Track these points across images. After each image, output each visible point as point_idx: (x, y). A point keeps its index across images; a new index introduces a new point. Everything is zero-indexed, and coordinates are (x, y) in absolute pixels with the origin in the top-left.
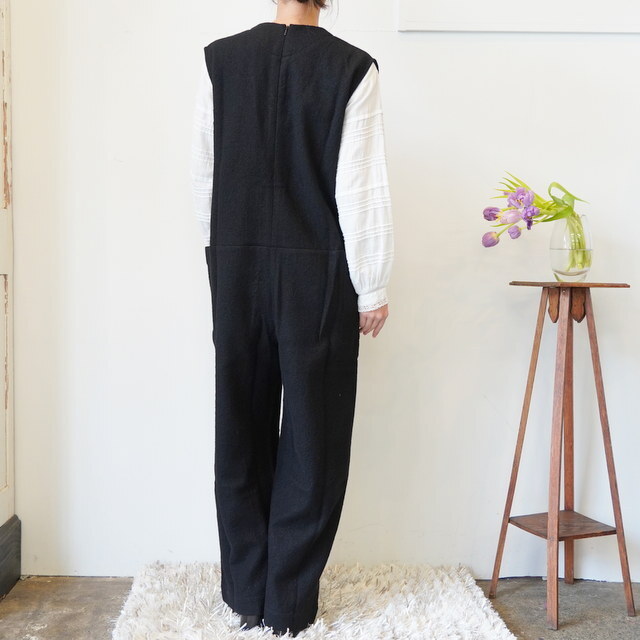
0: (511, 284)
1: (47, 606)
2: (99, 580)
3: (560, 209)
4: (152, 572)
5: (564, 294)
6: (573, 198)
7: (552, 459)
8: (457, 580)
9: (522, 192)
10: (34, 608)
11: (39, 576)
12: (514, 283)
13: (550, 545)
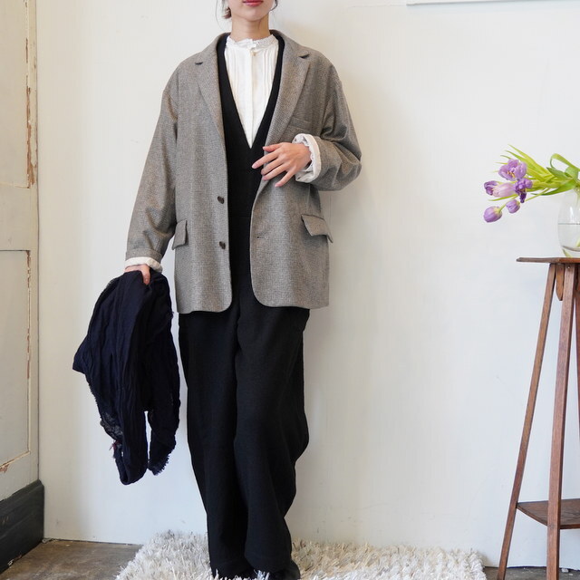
0: (518, 260)
1: (56, 567)
2: (114, 546)
3: (563, 183)
4: (160, 540)
5: (569, 270)
6: (577, 170)
7: (554, 442)
8: (463, 564)
9: (514, 164)
10: (44, 569)
11: (60, 540)
12: (521, 260)
13: (550, 533)
